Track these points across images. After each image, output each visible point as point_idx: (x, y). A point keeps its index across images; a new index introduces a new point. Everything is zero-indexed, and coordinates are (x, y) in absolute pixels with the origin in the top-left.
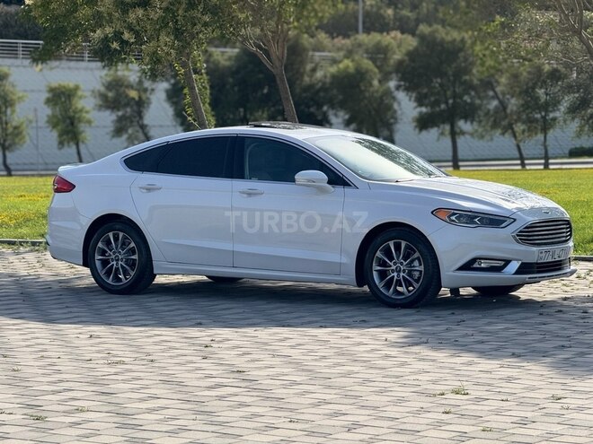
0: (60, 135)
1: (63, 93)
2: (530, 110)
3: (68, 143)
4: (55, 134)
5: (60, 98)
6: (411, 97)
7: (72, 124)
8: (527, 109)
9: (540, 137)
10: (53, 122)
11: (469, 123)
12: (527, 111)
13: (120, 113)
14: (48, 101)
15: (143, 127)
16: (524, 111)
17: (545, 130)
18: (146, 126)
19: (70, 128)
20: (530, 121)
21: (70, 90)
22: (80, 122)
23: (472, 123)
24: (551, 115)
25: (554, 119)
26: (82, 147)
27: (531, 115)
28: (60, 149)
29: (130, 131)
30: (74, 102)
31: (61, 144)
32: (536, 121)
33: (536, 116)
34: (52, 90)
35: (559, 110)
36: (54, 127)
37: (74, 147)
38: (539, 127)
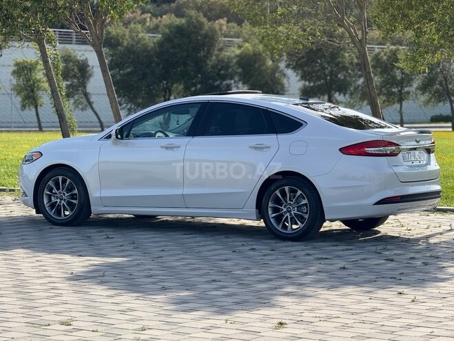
0: (24, 100)
1: (26, 67)
2: (389, 86)
3: (29, 106)
4: (19, 99)
5: (24, 71)
6: (297, 73)
7: (32, 91)
8: (388, 84)
9: (397, 106)
10: (18, 90)
11: (342, 95)
12: (387, 86)
13: (68, 83)
14: (14, 73)
15: (86, 95)
16: (384, 87)
17: (400, 101)
18: (89, 93)
19: (31, 94)
20: (390, 94)
21: (31, 65)
22: (38, 90)
23: (345, 95)
24: (406, 89)
25: (408, 93)
26: (40, 109)
27: (390, 89)
28: (23, 110)
29: (76, 97)
30: (33, 74)
31: (24, 107)
32: (394, 93)
33: (393, 90)
34: (17, 64)
35: (411, 85)
36: (18, 94)
37: (34, 109)
38: (396, 99)
